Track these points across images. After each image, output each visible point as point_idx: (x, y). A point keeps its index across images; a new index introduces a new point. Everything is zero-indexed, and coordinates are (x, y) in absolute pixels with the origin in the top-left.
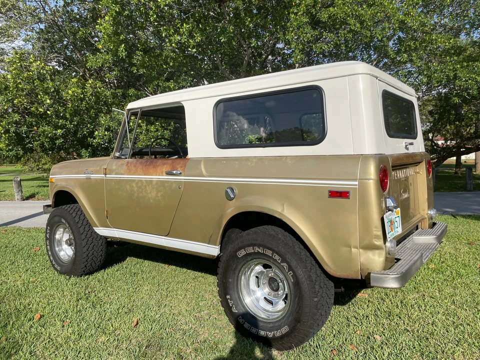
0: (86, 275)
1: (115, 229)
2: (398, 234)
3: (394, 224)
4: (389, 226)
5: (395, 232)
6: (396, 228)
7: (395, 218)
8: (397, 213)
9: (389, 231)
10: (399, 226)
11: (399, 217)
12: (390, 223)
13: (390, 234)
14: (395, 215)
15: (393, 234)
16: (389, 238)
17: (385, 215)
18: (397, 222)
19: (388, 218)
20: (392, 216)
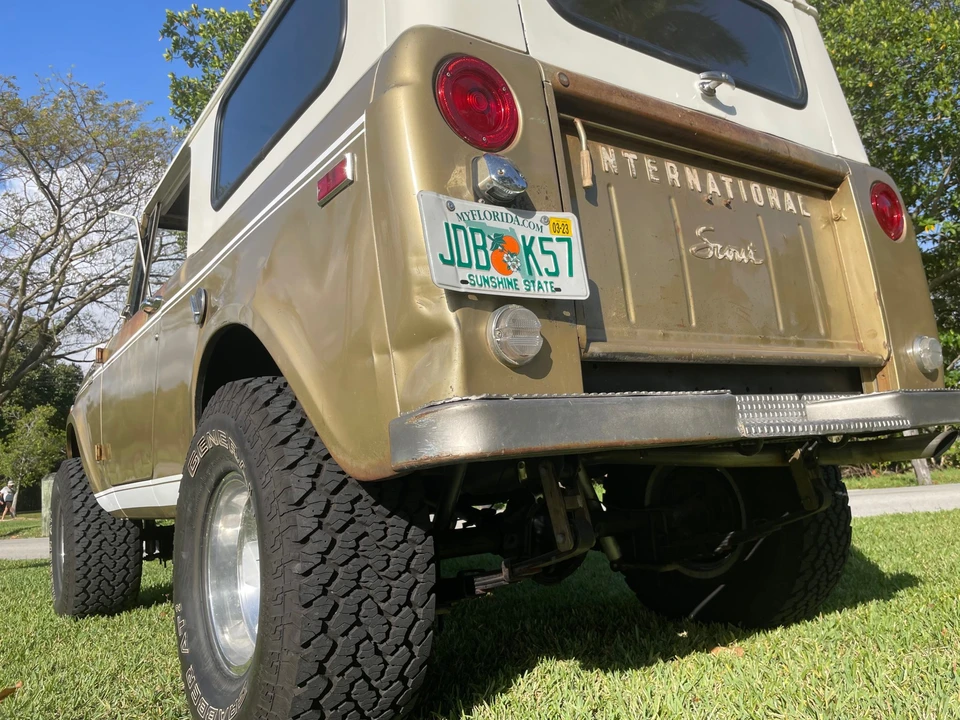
0: (92, 615)
1: (113, 489)
2: (557, 296)
3: (530, 257)
4: (476, 248)
5: (533, 282)
6: (541, 274)
7: (542, 240)
8: (556, 228)
9: (465, 260)
10: (571, 274)
11: (569, 240)
12: (489, 243)
13: (474, 272)
14: (540, 229)
15: (510, 284)
16: (464, 282)
17: (441, 198)
18: (553, 254)
19: (471, 217)
20: (512, 225)
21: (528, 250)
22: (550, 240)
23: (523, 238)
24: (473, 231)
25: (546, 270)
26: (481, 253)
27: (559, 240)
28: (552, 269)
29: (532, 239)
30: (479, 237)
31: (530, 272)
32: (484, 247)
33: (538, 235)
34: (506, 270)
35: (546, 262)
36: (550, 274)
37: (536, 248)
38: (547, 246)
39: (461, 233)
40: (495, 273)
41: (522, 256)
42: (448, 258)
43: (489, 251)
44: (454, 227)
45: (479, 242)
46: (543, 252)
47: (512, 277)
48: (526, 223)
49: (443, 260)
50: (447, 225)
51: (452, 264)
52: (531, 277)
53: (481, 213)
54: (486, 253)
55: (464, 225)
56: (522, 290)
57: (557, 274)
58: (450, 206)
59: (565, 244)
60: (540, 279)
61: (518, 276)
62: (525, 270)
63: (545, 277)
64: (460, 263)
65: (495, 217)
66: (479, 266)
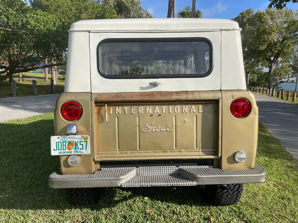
2: (82, 154)
3: (77, 146)
4: (63, 145)
5: (76, 151)
6: (79, 149)
7: (80, 142)
8: (85, 139)
9: (60, 149)
10: (86, 149)
12: (67, 144)
13: (62, 151)
14: (81, 139)
15: (70, 152)
16: (59, 153)
17: (56, 137)
18: (82, 145)
19: (63, 139)
20: (74, 139)
21: (76, 144)
22: (83, 141)
23: (76, 142)
24: (63, 142)
25: (80, 148)
26: (64, 147)
27: (84, 141)
28: (82, 148)
29: (78, 142)
30: (64, 143)
31: (76, 149)
32: (65, 145)
33: (79, 140)
34: (70, 149)
35: (80, 147)
36: (81, 149)
37: (79, 144)
38: (81, 143)
39: (60, 143)
40: (67, 150)
41: (75, 145)
42: (55, 149)
43: (67, 146)
44: (58, 142)
45: (64, 144)
46: (80, 144)
47: (71, 151)
48: (77, 138)
49: (54, 150)
50: (57, 142)
51: (56, 150)
52: (76, 150)
53: (66, 138)
54: (66, 146)
55: (61, 141)
56: (73, 153)
57: (83, 149)
58: (58, 138)
59: (86, 142)
60: (78, 150)
61: (73, 150)
62: (75, 149)
63: (80, 150)
64: (59, 150)
65: (70, 138)
66: (63, 149)
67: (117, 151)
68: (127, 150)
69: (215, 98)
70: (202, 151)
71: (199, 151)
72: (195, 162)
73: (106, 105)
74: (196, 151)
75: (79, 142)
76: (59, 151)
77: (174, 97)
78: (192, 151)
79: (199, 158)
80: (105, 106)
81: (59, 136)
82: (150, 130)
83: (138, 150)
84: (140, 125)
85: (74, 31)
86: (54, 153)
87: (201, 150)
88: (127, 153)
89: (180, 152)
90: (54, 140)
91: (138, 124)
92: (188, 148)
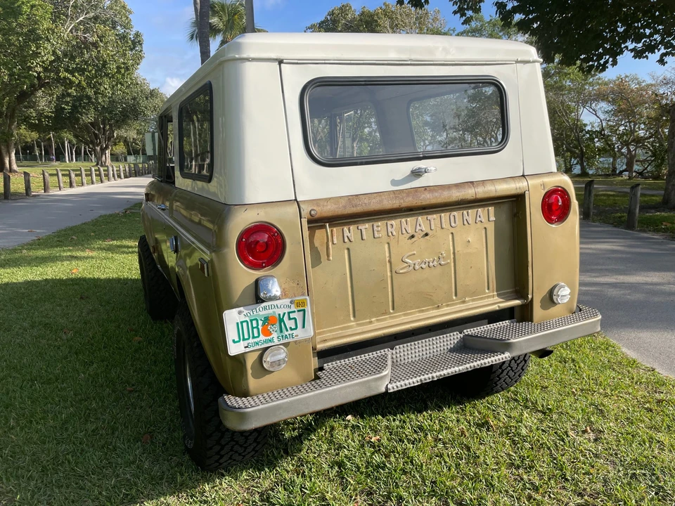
2: (296, 339)
3: (282, 324)
4: (253, 328)
5: (282, 336)
6: (287, 330)
7: (289, 313)
8: (298, 304)
9: (246, 337)
10: (304, 327)
11: (304, 310)
12: (260, 323)
13: (251, 341)
14: (290, 307)
15: (270, 341)
16: (246, 347)
17: (235, 311)
18: (295, 319)
19: (252, 314)
20: (274, 310)
21: (281, 320)
22: (294, 312)
23: (279, 315)
24: (251, 321)
26: (255, 330)
27: (299, 311)
28: (293, 327)
29: (284, 314)
30: (254, 322)
31: (281, 331)
32: (257, 327)
33: (286, 311)
34: (267, 333)
35: (290, 324)
36: (291, 329)
37: (286, 318)
38: (292, 316)
39: (245, 324)
40: (262, 338)
41: (278, 324)
42: (237, 339)
43: (260, 327)
44: (242, 323)
45: (255, 325)
46: (290, 319)
47: (271, 337)
48: (282, 306)
49: (234, 341)
50: (238, 323)
51: (239, 341)
52: (282, 334)
53: (258, 309)
54: (258, 329)
55: (247, 319)
56: (276, 341)
57: (296, 328)
58: (240, 313)
59: (302, 313)
60: (287, 333)
61: (275, 335)
62: (279, 331)
63: (290, 332)
64: (244, 339)
65: (265, 308)
66: (254, 337)
67: (353, 322)
68: (371, 318)
69: (519, 191)
70: (498, 295)
71: (493, 296)
72: (484, 319)
73: (327, 225)
74: (488, 297)
75: (286, 315)
76: (246, 343)
77: (456, 195)
78: (482, 299)
79: (498, 308)
80: (325, 227)
81: (242, 309)
82: (411, 268)
83: (390, 313)
84: (392, 260)
85: (248, 60)
86: (234, 349)
87: (495, 293)
88: (371, 322)
89: (464, 302)
90: (232, 318)
91: (387, 259)
92: (475, 294)
